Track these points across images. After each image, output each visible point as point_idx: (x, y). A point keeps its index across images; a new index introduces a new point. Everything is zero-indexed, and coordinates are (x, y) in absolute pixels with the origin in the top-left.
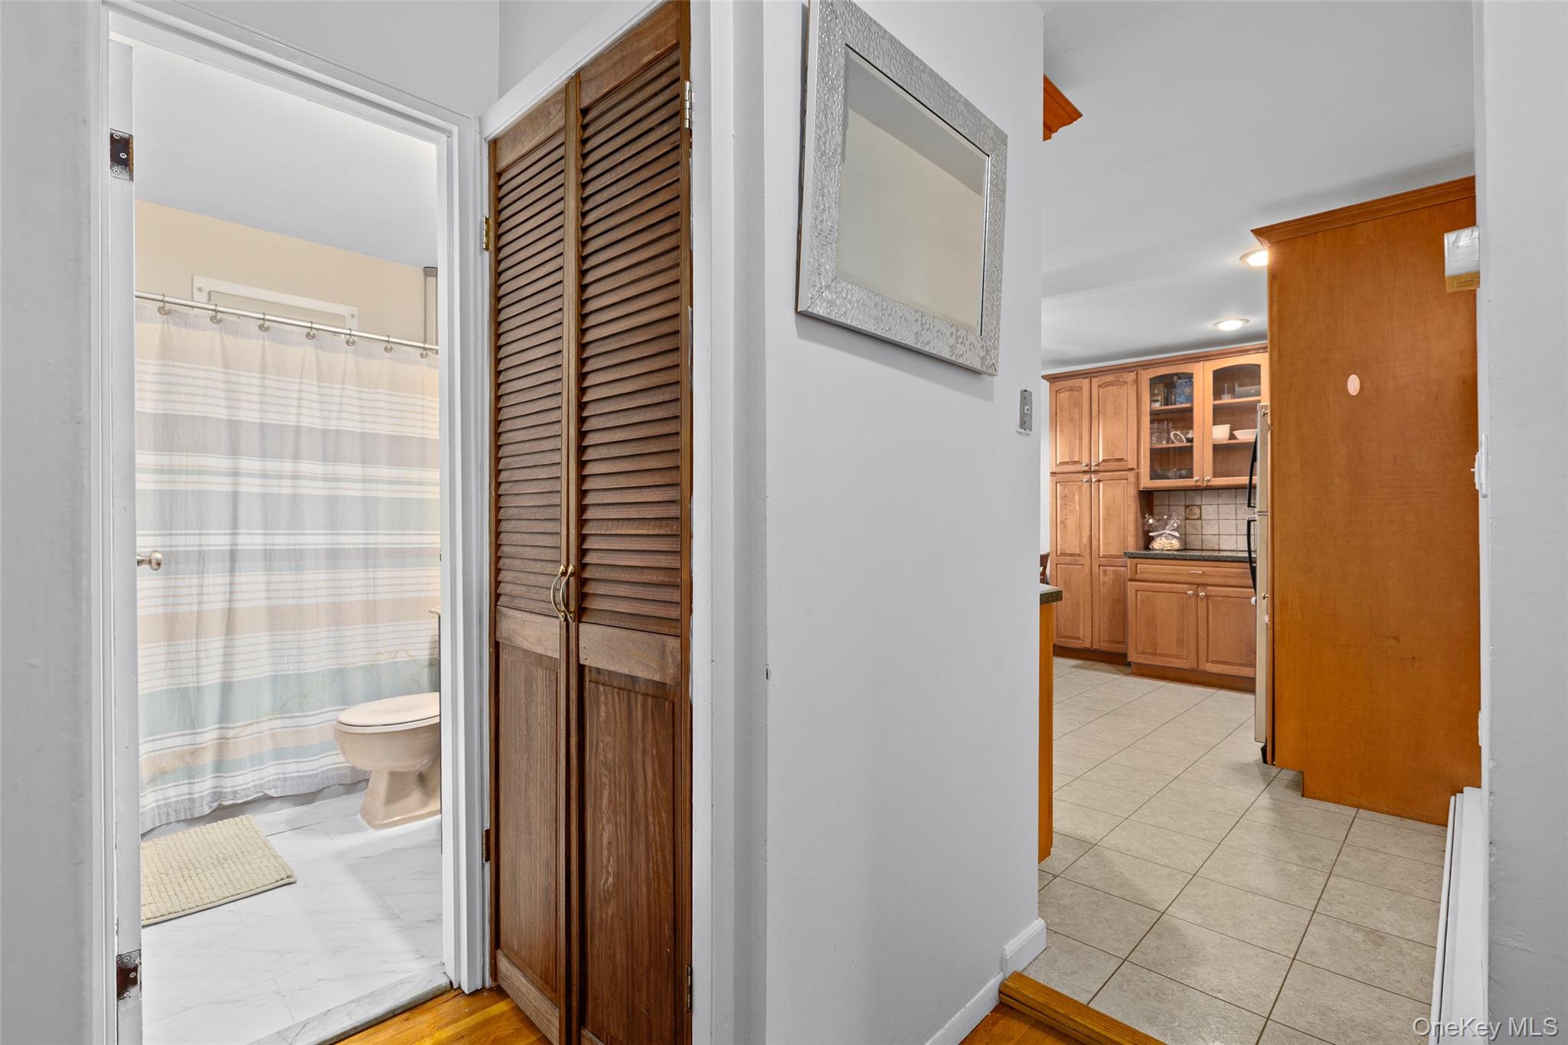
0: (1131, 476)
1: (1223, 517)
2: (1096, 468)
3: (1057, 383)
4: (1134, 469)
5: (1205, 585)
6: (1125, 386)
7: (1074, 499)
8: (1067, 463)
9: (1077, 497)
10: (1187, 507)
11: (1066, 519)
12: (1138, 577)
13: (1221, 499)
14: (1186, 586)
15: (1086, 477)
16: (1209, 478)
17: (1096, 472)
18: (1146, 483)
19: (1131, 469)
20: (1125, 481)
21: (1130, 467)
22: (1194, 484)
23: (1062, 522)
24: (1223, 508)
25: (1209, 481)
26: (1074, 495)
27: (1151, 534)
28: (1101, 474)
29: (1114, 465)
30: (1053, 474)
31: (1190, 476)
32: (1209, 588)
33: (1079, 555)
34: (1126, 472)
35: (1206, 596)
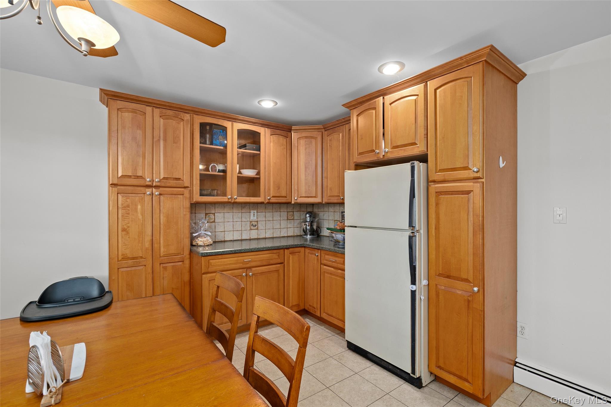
0: (186, 192)
1: (226, 220)
2: (158, 184)
3: (118, 102)
4: (189, 187)
6: (182, 123)
7: (136, 209)
8: (130, 177)
9: (139, 207)
10: (206, 214)
11: (129, 227)
12: (210, 270)
13: (225, 209)
15: (149, 191)
16: (235, 197)
17: (157, 187)
18: (197, 198)
19: (187, 187)
20: (181, 196)
21: (186, 185)
22: (227, 200)
23: (124, 230)
24: (227, 215)
25: (235, 199)
26: (136, 205)
27: (194, 235)
28: (161, 189)
29: (173, 183)
30: (113, 185)
31: (224, 194)
33: (141, 257)
34: (183, 189)
35: (253, 275)
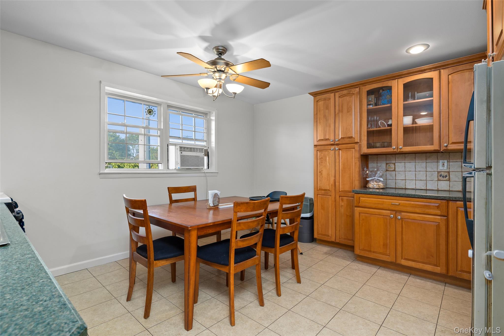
0: (357, 146)
1: (407, 169)
2: (338, 142)
3: (317, 97)
4: (359, 143)
5: (401, 212)
6: (353, 96)
7: (326, 160)
8: (322, 140)
9: (328, 158)
10: (387, 164)
11: (322, 170)
12: (360, 204)
13: (406, 159)
14: (389, 212)
15: (332, 148)
16: (401, 147)
17: (337, 145)
18: (365, 150)
19: (357, 143)
20: (353, 150)
21: (356, 141)
22: (392, 150)
23: (320, 172)
24: (408, 165)
25: (401, 149)
26: (326, 157)
27: (367, 179)
28: (340, 146)
29: (347, 141)
30: (315, 146)
31: (390, 145)
32: (403, 214)
33: (329, 190)
34: (354, 144)
35: (401, 218)
